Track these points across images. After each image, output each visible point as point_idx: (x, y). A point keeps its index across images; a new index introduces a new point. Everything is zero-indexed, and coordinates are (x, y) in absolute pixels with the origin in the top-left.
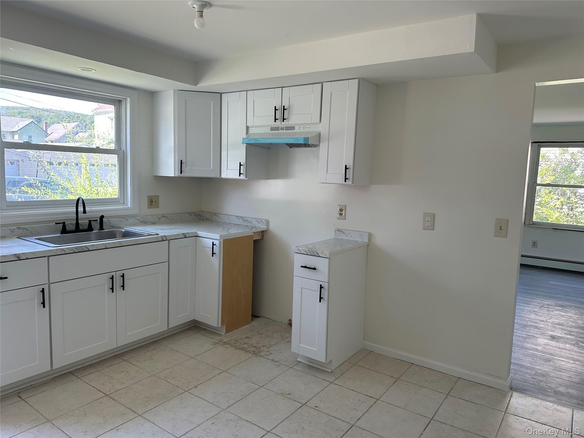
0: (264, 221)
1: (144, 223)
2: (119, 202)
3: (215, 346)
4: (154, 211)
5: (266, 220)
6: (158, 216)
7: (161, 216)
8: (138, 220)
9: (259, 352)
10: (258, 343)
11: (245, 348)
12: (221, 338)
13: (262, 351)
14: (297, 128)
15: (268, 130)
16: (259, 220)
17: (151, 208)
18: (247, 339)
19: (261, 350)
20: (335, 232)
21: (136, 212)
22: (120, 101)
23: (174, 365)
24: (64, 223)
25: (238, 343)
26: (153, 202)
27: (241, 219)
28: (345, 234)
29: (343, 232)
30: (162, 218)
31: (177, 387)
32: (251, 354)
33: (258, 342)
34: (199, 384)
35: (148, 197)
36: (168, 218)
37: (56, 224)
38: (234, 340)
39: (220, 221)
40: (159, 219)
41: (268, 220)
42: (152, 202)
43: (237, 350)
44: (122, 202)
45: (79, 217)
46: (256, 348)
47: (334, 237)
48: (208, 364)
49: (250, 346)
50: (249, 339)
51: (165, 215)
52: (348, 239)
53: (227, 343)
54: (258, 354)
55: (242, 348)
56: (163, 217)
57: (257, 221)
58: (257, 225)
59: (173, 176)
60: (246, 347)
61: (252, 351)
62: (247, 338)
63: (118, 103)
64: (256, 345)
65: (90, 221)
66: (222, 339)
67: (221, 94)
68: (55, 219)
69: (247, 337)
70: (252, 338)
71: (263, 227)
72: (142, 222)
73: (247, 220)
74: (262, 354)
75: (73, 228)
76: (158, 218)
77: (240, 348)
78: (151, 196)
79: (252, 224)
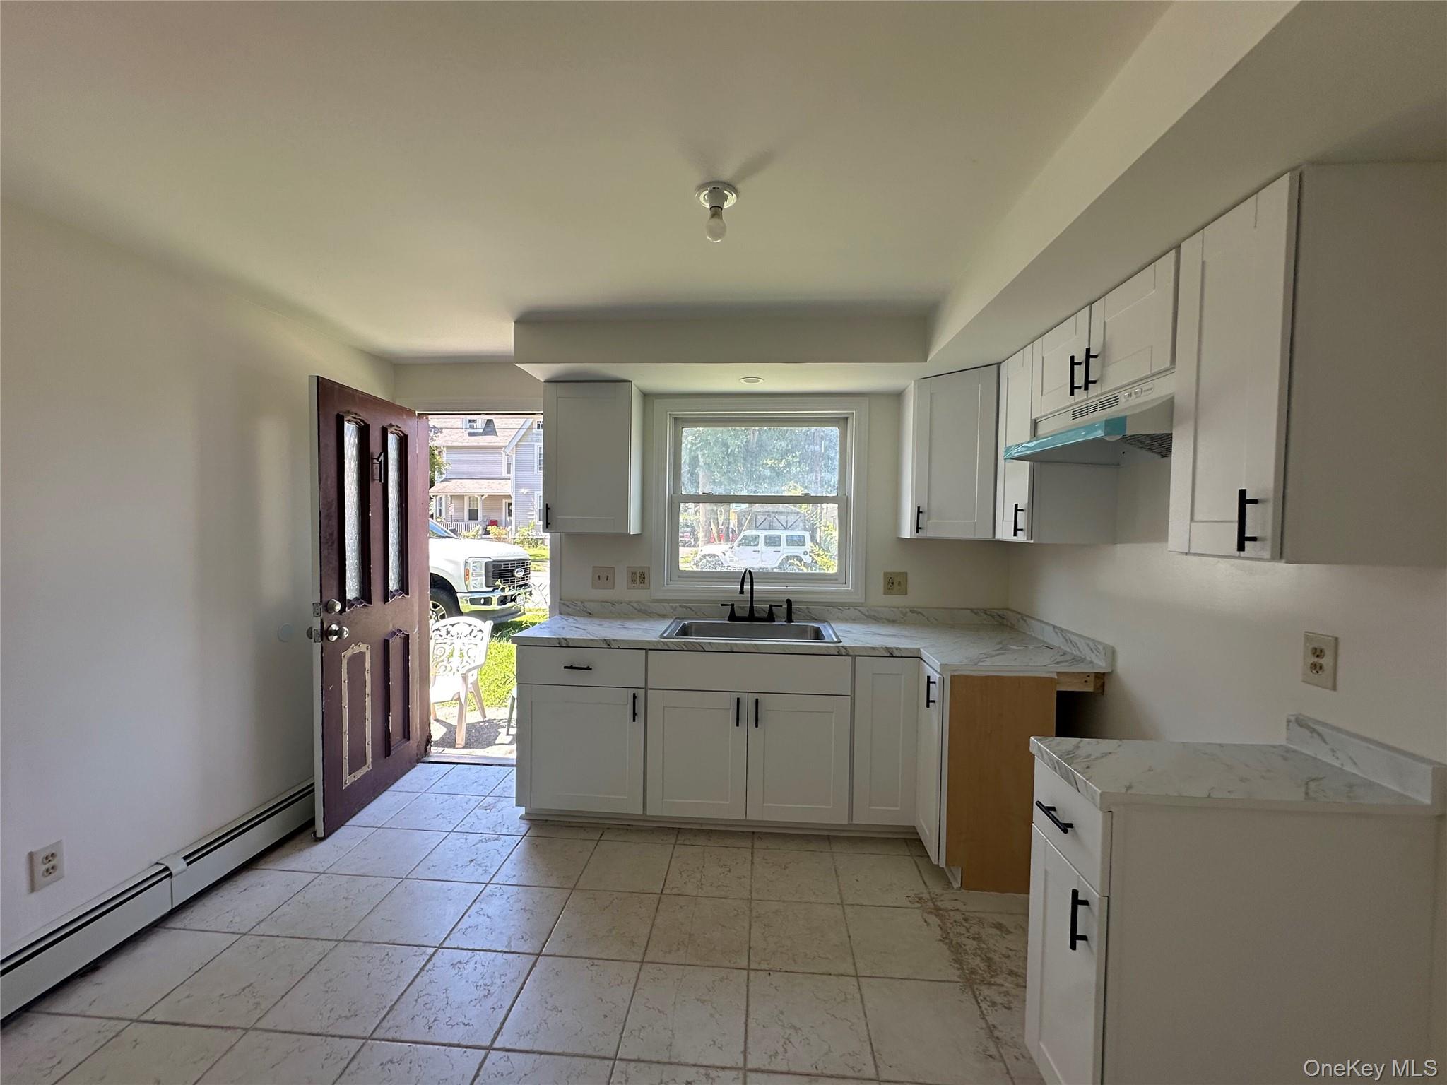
0: (1101, 648)
1: (873, 619)
2: (836, 580)
3: (909, 904)
4: (896, 600)
5: (1105, 647)
6: (900, 609)
7: (908, 610)
8: (861, 612)
9: (982, 982)
10: (1008, 957)
11: (965, 950)
12: (942, 895)
13: (995, 984)
14: (1123, 396)
15: (1066, 421)
16: (1094, 645)
17: (890, 594)
18: (994, 930)
19: (993, 980)
20: (1288, 725)
21: (859, 598)
22: (847, 418)
23: (799, 900)
24: (732, 605)
25: (964, 926)
26: (894, 583)
27: (1060, 636)
28: (1325, 741)
29: (1320, 735)
30: (909, 614)
31: (748, 948)
32: (958, 973)
33: (1010, 953)
34: (784, 969)
35: (885, 574)
36: (924, 616)
37: (722, 605)
38: (964, 914)
39: (1028, 633)
40: (904, 616)
41: (1113, 648)
42: (892, 583)
43: (941, 943)
44: (842, 579)
45: (754, 599)
46: (989, 967)
47: (1284, 743)
48: (849, 937)
49: (979, 952)
50: (999, 933)
51: (917, 608)
52: (1337, 764)
53: (941, 912)
54: (976, 986)
55: (958, 943)
56: (912, 611)
57: (1088, 645)
58: (1090, 656)
59: (909, 537)
60: (967, 947)
61: (970, 966)
62: (999, 926)
63: (842, 422)
64: (996, 957)
65: (771, 606)
66: (942, 898)
67: (999, 365)
68: (720, 599)
69: (1000, 924)
70: (1009, 932)
71: (1101, 665)
72: (869, 617)
73: (1070, 639)
74: (986, 991)
75: (747, 614)
76: (902, 612)
77: (954, 942)
78: (890, 573)
79: (1080, 651)
